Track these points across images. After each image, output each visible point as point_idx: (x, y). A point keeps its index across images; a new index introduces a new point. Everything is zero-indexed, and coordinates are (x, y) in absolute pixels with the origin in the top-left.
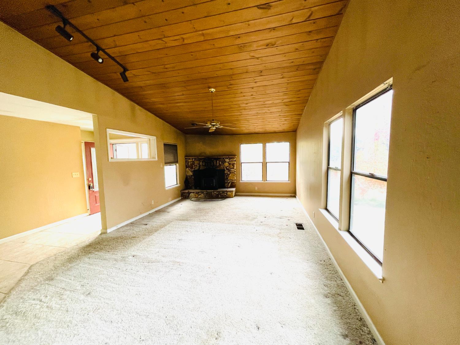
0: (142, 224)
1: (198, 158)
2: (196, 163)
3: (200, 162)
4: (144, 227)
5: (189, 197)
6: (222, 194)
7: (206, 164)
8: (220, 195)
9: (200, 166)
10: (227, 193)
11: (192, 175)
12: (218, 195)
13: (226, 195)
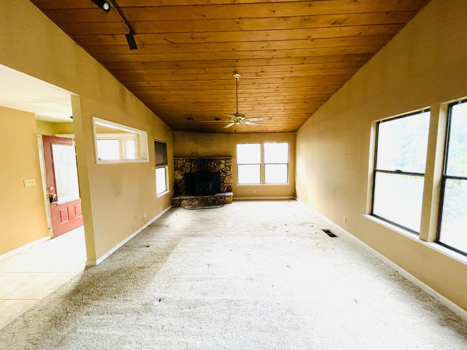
0: (142, 246)
1: (190, 159)
2: (188, 164)
3: (192, 164)
4: (148, 251)
5: (181, 205)
6: (220, 200)
7: (198, 166)
8: (218, 201)
9: (191, 169)
10: (225, 199)
11: (182, 179)
12: (215, 201)
13: (223, 201)
